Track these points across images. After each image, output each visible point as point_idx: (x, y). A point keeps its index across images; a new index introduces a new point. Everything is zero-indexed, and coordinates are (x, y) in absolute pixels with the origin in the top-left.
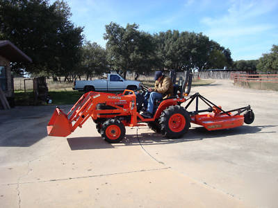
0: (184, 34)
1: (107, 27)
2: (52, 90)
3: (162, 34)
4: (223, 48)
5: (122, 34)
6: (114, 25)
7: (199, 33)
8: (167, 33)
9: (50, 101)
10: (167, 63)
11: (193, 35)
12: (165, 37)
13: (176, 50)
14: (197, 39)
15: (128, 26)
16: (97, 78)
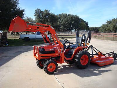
0: (69, 15)
1: (36, 10)
2: (10, 39)
3: (60, 15)
4: (85, 22)
5: (42, 14)
6: (39, 10)
7: (75, 15)
8: (62, 15)
9: (7, 44)
10: (62, 27)
11: (73, 16)
12: (61, 16)
13: (66, 22)
14: (74, 17)
15: (45, 10)
16: (31, 34)
